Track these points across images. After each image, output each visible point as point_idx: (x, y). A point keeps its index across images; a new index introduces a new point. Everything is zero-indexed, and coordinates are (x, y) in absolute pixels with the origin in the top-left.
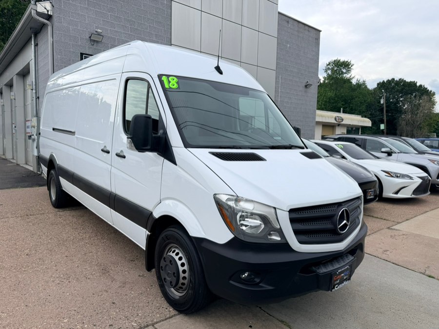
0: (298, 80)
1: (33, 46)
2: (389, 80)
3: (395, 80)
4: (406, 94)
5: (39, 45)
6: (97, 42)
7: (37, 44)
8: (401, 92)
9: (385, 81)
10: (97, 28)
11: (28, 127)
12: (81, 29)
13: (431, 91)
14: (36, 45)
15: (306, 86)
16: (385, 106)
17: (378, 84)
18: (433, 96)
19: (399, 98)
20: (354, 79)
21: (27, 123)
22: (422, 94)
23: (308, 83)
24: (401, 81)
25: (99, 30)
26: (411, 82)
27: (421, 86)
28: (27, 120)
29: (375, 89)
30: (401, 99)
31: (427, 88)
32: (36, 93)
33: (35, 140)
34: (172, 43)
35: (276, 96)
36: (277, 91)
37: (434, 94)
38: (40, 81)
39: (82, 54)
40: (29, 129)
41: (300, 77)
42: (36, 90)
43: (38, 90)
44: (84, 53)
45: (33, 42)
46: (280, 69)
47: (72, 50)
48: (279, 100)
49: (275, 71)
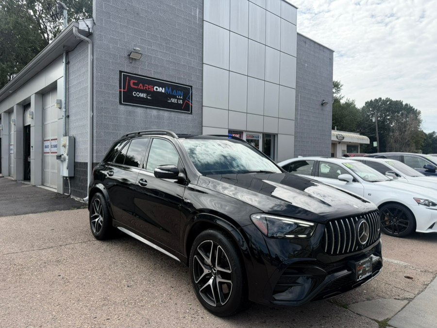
0: (315, 98)
1: (64, 64)
2: (376, 99)
3: (382, 99)
4: (393, 112)
5: (71, 63)
6: (135, 59)
7: (69, 62)
8: (388, 110)
9: (373, 100)
10: (135, 46)
11: (47, 147)
12: (121, 47)
13: (417, 110)
14: (67, 63)
15: (322, 104)
16: (376, 124)
17: (366, 103)
18: (419, 114)
19: (386, 116)
20: (343, 99)
21: (45, 142)
22: (408, 113)
23: (324, 102)
24: (388, 100)
25: (137, 48)
26: (397, 101)
27: (406, 105)
28: (45, 139)
29: (364, 107)
30: (389, 117)
31: (412, 107)
32: (66, 111)
33: (65, 160)
34: (204, 62)
35: (296, 114)
36: (296, 109)
37: (419, 113)
38: (71, 99)
39: (121, 72)
40: (48, 149)
41: (317, 96)
42: (66, 108)
43: (68, 109)
44: (123, 70)
45: (64, 60)
46: (300, 87)
47: (111, 68)
48: (299, 118)
49: (295, 90)
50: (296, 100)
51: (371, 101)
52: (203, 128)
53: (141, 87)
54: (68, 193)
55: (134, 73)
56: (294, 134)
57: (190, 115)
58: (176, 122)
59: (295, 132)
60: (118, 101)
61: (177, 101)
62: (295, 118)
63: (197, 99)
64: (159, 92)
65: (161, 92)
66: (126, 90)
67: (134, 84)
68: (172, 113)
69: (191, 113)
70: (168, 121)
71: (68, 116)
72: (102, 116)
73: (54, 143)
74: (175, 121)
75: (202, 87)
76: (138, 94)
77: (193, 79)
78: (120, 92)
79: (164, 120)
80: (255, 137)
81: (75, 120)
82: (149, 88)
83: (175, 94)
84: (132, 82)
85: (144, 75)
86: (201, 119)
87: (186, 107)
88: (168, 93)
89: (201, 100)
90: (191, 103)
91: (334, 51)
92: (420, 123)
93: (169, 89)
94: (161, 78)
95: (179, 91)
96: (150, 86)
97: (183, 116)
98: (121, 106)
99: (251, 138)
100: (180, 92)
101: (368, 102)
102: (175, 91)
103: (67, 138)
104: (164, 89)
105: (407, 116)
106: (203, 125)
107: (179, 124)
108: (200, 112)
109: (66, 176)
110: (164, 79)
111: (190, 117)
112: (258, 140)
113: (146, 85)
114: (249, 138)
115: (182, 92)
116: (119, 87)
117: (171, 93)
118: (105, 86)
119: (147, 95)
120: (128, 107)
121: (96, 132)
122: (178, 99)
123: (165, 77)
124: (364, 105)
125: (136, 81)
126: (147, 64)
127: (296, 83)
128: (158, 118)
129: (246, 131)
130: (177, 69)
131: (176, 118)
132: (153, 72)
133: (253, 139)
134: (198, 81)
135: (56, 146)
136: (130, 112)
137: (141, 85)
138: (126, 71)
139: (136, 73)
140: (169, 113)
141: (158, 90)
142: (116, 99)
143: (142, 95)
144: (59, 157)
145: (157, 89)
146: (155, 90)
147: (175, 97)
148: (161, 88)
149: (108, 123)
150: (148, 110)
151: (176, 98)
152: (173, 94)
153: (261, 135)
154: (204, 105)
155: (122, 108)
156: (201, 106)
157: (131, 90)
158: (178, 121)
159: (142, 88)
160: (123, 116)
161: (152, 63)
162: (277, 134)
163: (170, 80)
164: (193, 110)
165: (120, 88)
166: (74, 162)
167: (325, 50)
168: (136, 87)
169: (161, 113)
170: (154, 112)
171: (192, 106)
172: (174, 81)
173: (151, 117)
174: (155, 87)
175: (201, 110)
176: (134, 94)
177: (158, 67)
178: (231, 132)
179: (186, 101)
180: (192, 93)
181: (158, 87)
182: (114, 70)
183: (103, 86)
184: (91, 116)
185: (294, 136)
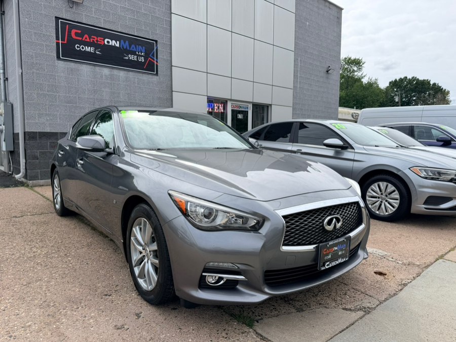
0: (318, 64)
2: (401, 78)
3: (408, 78)
4: (420, 92)
6: (77, 3)
8: (413, 91)
9: (398, 80)
13: (445, 90)
16: (400, 104)
17: (390, 83)
18: (448, 94)
19: (412, 97)
20: (365, 78)
22: (436, 93)
23: (330, 68)
24: (414, 79)
26: (424, 80)
27: (434, 84)
29: (388, 87)
30: (414, 98)
31: (440, 87)
34: (173, 12)
35: (295, 82)
36: (295, 76)
37: (448, 92)
39: (57, 18)
41: (320, 61)
44: (60, 17)
46: (299, 50)
47: (43, 12)
48: (298, 86)
49: (293, 52)
50: (295, 64)
51: (396, 80)
52: (174, 93)
53: (86, 38)
55: (76, 21)
56: (292, 106)
57: (155, 77)
58: (136, 85)
59: (294, 104)
60: (55, 55)
61: (137, 59)
62: (294, 86)
63: (165, 57)
64: (111, 46)
65: (115, 47)
66: (66, 42)
67: (76, 34)
69: (157, 74)
70: (124, 84)
72: (33, 73)
74: (134, 83)
75: (171, 42)
76: (83, 48)
77: (158, 32)
78: (58, 44)
79: (119, 81)
80: (243, 108)
82: (97, 41)
83: (135, 50)
84: (73, 31)
85: (90, 24)
86: (170, 83)
87: (150, 67)
88: (125, 48)
89: (169, 58)
90: (157, 62)
91: (343, 9)
93: (125, 43)
94: (114, 29)
95: (139, 45)
96: (99, 38)
97: (145, 78)
98: (60, 62)
99: (238, 109)
100: (140, 47)
101: (392, 81)
102: (133, 46)
104: (118, 42)
105: (434, 96)
106: (174, 90)
107: (140, 87)
108: (169, 73)
110: (118, 30)
111: (155, 78)
112: (247, 112)
113: (92, 37)
114: (235, 109)
115: (144, 48)
116: (55, 38)
117: (128, 48)
118: (35, 36)
119: (95, 50)
120: (69, 63)
122: (138, 56)
123: (119, 28)
124: (388, 85)
125: (80, 31)
126: (93, 9)
127: (295, 45)
128: (111, 78)
129: (231, 100)
130: (135, 18)
131: (136, 79)
132: (102, 21)
133: (240, 109)
134: (165, 34)
136: (72, 70)
137: (86, 36)
138: (64, 17)
139: (79, 21)
140: (126, 72)
141: (110, 44)
142: (52, 52)
143: (88, 49)
145: (108, 42)
146: (106, 43)
147: (134, 53)
148: (114, 42)
149: (41, 82)
150: (97, 68)
151: (136, 55)
152: (131, 49)
153: (250, 106)
154: (173, 65)
155: (61, 64)
156: (169, 66)
157: (72, 42)
158: (138, 84)
159: (88, 40)
160: (62, 74)
161: (102, 9)
162: (271, 105)
163: (126, 32)
164: (159, 70)
165: (57, 38)
167: (331, 7)
168: (81, 39)
169: (116, 72)
170: (105, 71)
171: (157, 65)
172: (133, 34)
173: (102, 77)
174: (106, 40)
175: (169, 70)
176: (78, 47)
177: (110, 14)
178: (211, 101)
179: (149, 58)
180: (157, 50)
181: (110, 41)
182: (48, 16)
183: (33, 35)
184: (20, 74)
185: (292, 108)
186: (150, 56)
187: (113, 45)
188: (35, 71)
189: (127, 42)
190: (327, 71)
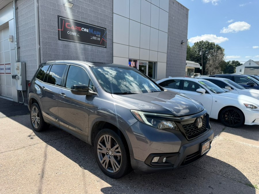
1: (14, 9)
4: (210, 49)
5: (20, 9)
16: (202, 56)
30: (207, 52)
33: (19, 79)
34: (114, 12)
35: (168, 49)
38: (20, 35)
39: (59, 16)
40: (4, 71)
41: (179, 38)
42: (17, 42)
43: (19, 42)
44: (60, 15)
45: (14, 7)
46: (170, 32)
47: (52, 13)
48: (169, 51)
49: (167, 34)
50: (168, 40)
52: (114, 57)
53: (73, 27)
54: (22, 102)
56: (166, 62)
57: (105, 48)
59: (167, 61)
60: (58, 37)
61: (97, 39)
62: (167, 52)
63: (110, 38)
64: (85, 32)
65: (86, 32)
66: (63, 30)
67: (68, 25)
68: (94, 47)
70: (91, 53)
71: (19, 48)
73: (8, 66)
74: (95, 52)
75: (113, 29)
76: (71, 33)
77: (106, 24)
78: (59, 31)
79: (88, 51)
81: (25, 51)
82: (78, 29)
83: (95, 34)
84: (66, 24)
86: (112, 52)
87: (102, 43)
88: (91, 33)
89: (112, 38)
90: (106, 40)
92: (224, 56)
93: (91, 30)
96: (79, 27)
97: (101, 49)
98: (60, 41)
99: (142, 65)
100: (98, 32)
102: (95, 31)
103: (20, 63)
104: (88, 29)
105: (217, 51)
106: (114, 56)
107: (98, 55)
108: (112, 46)
109: (20, 90)
110: (88, 23)
111: (105, 50)
112: (146, 66)
113: (76, 27)
114: (141, 65)
115: (100, 32)
116: (57, 27)
117: (93, 33)
119: (77, 34)
120: (64, 42)
121: (43, 59)
122: (97, 37)
123: (88, 21)
126: (76, 11)
127: (168, 30)
128: (84, 50)
129: (139, 60)
130: (96, 16)
131: (96, 50)
132: (80, 18)
133: (143, 65)
134: (110, 25)
135: (9, 69)
136: (65, 46)
138: (62, 16)
140: (91, 46)
141: (84, 31)
142: (56, 36)
143: (73, 34)
144: (14, 77)
145: (83, 30)
146: (82, 30)
148: (86, 29)
149: (51, 53)
151: (96, 36)
152: (94, 33)
153: (148, 63)
156: (112, 42)
157: (66, 30)
158: (97, 53)
160: (61, 48)
161: (80, 11)
162: (157, 62)
163: (92, 24)
164: (107, 45)
165: (59, 28)
166: (26, 80)
167: (184, 9)
168: (70, 28)
171: (106, 42)
172: (95, 25)
174: (82, 28)
175: (112, 45)
176: (69, 33)
177: (84, 14)
178: (130, 61)
179: (102, 38)
180: (106, 33)
181: (84, 29)
182: (54, 15)
183: (47, 26)
184: (39, 48)
185: (166, 63)
186: (103, 37)
187: (85, 31)
188: (47, 47)
189: (92, 29)
190: (182, 43)
